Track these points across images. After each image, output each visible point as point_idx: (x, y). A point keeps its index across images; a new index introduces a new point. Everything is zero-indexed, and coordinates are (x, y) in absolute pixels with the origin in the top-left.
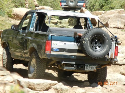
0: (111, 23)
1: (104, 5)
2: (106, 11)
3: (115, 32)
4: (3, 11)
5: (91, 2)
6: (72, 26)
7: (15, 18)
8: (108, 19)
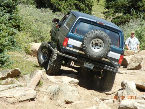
0: (144, 65)
2: (139, 51)
4: (20, 45)
7: (34, 54)
8: (141, 60)
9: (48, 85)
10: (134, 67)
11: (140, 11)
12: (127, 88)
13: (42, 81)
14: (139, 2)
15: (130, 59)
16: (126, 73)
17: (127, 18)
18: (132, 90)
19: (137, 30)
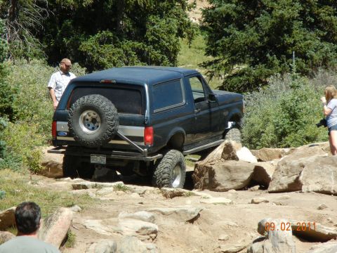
0: (308, 180)
1: (288, 131)
2: (293, 148)
3: (320, 205)
4: (15, 154)
5: (253, 125)
6: (203, 190)
7: (49, 173)
8: (300, 170)
9: (89, 241)
10: (286, 186)
11: (290, 56)
12: (273, 235)
13: (73, 233)
14: (285, 35)
15: (274, 168)
16: (267, 202)
17: (261, 75)
18: (284, 240)
19: (286, 99)
